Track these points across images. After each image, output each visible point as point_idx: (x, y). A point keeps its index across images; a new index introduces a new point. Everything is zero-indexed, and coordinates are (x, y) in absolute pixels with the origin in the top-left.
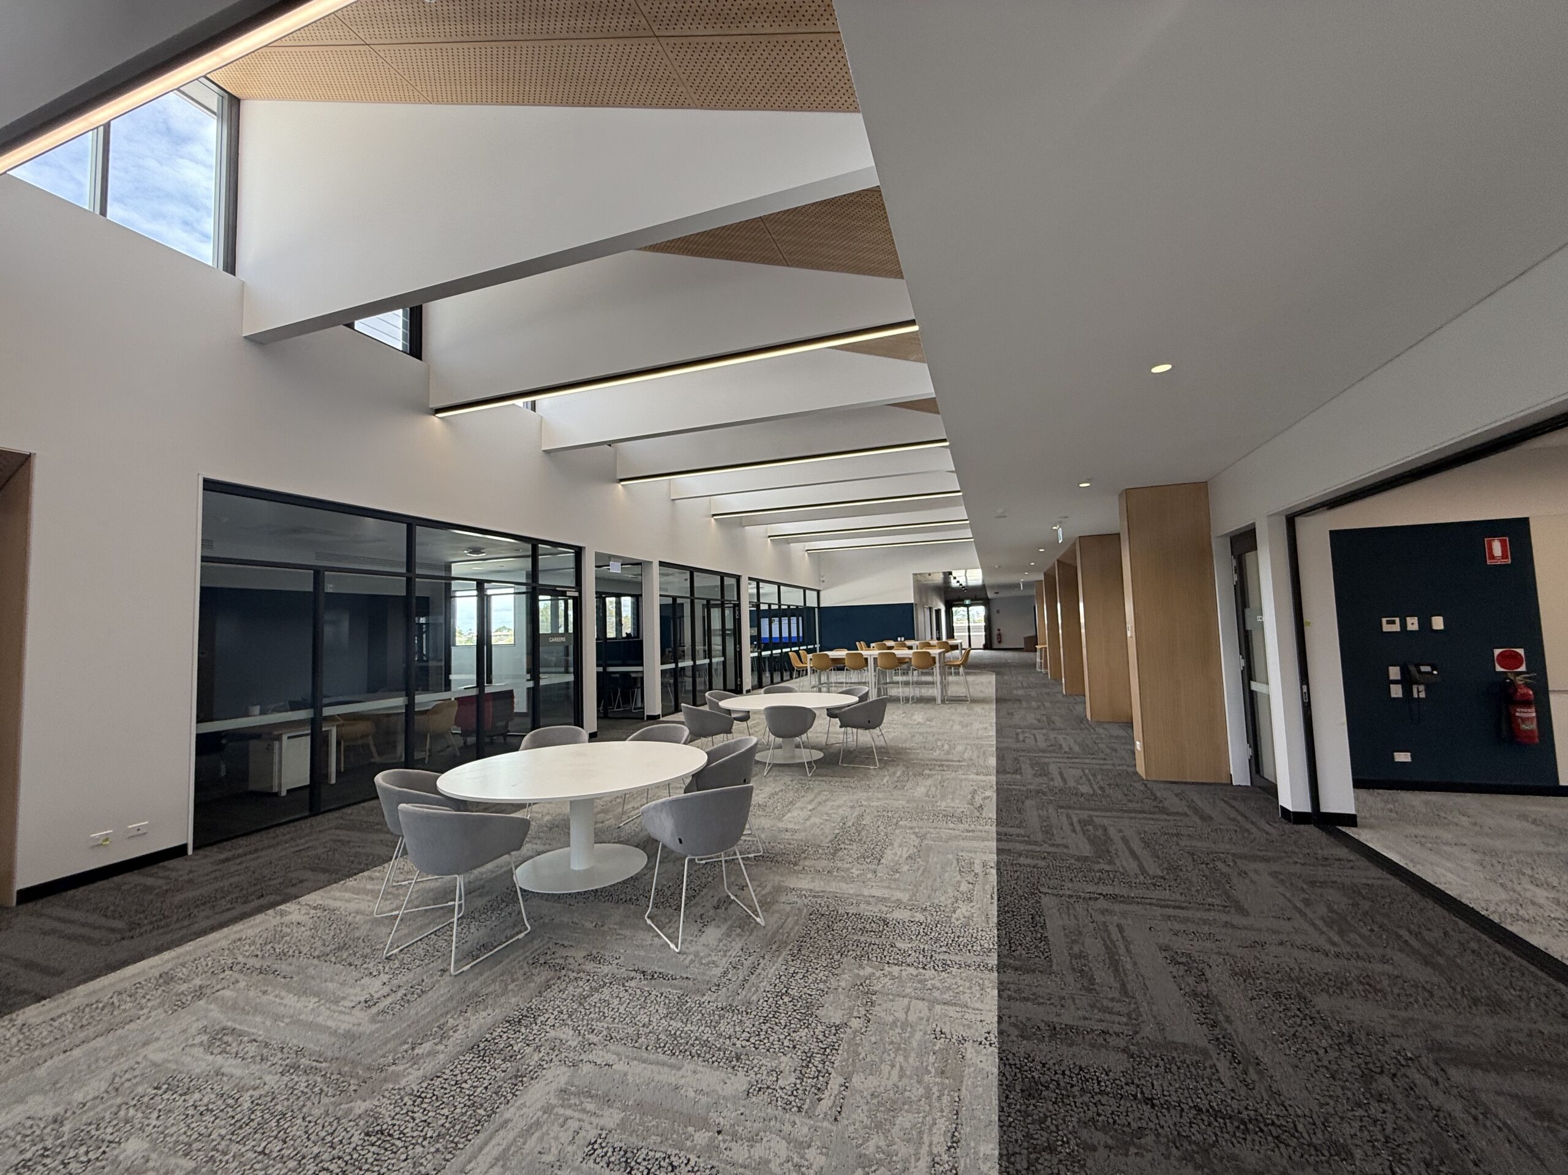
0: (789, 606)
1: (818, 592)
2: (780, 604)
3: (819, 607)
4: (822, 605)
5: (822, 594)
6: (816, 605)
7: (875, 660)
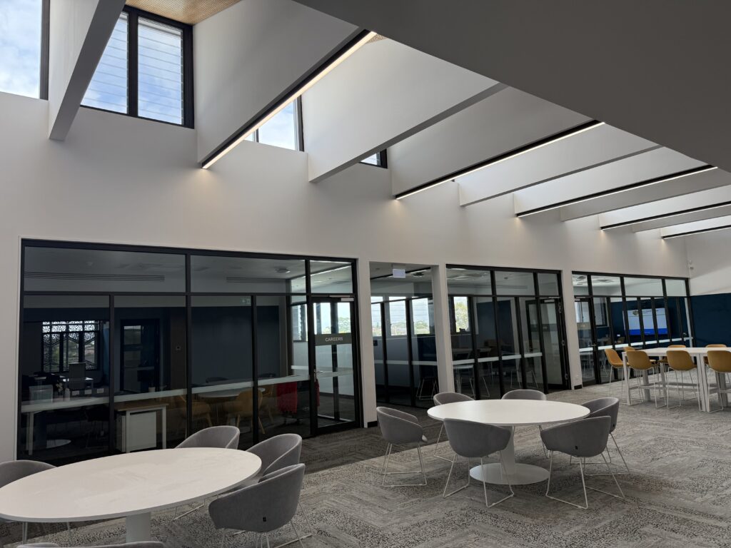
0: (639, 298)
1: (687, 280)
2: (624, 296)
3: (689, 297)
4: (693, 293)
5: (692, 282)
6: (684, 294)
7: (706, 358)
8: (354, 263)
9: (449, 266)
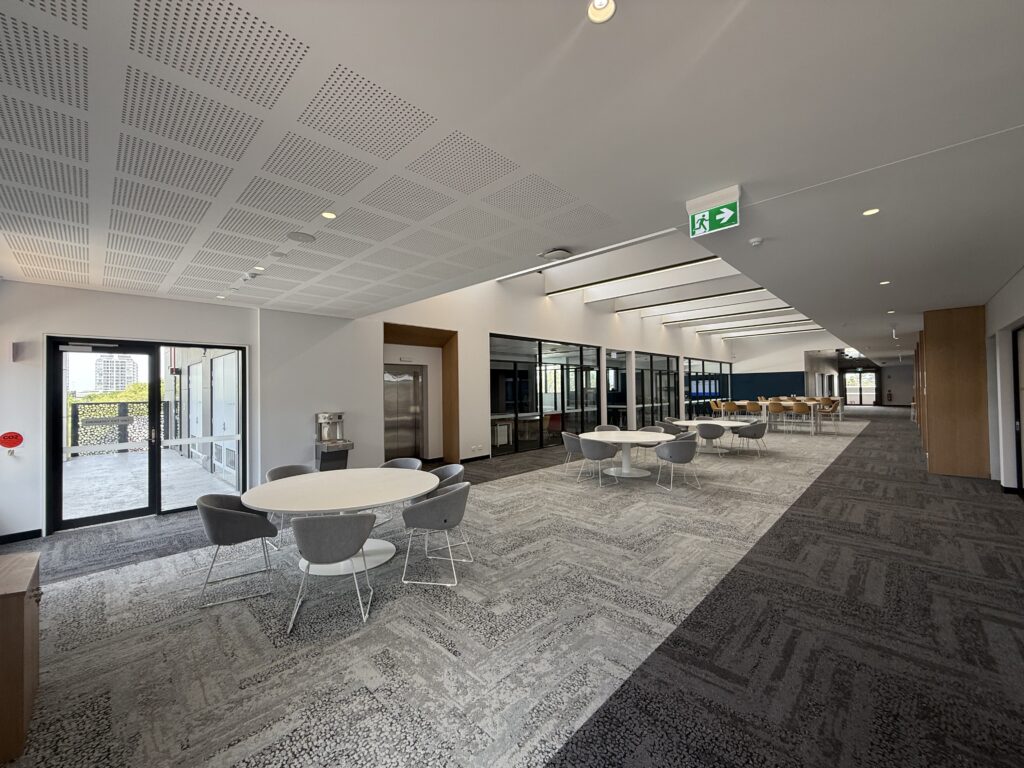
0: (710, 373)
1: (731, 364)
2: (703, 372)
3: (731, 374)
4: (734, 372)
5: (734, 366)
6: (728, 372)
7: (767, 407)
8: (598, 349)
9: (637, 352)
